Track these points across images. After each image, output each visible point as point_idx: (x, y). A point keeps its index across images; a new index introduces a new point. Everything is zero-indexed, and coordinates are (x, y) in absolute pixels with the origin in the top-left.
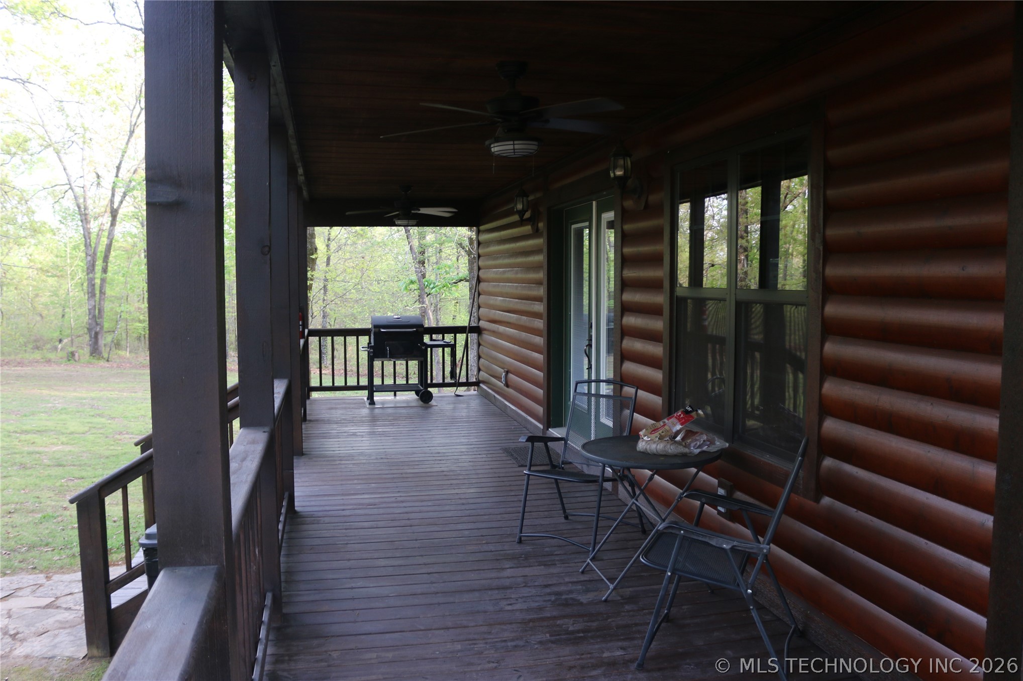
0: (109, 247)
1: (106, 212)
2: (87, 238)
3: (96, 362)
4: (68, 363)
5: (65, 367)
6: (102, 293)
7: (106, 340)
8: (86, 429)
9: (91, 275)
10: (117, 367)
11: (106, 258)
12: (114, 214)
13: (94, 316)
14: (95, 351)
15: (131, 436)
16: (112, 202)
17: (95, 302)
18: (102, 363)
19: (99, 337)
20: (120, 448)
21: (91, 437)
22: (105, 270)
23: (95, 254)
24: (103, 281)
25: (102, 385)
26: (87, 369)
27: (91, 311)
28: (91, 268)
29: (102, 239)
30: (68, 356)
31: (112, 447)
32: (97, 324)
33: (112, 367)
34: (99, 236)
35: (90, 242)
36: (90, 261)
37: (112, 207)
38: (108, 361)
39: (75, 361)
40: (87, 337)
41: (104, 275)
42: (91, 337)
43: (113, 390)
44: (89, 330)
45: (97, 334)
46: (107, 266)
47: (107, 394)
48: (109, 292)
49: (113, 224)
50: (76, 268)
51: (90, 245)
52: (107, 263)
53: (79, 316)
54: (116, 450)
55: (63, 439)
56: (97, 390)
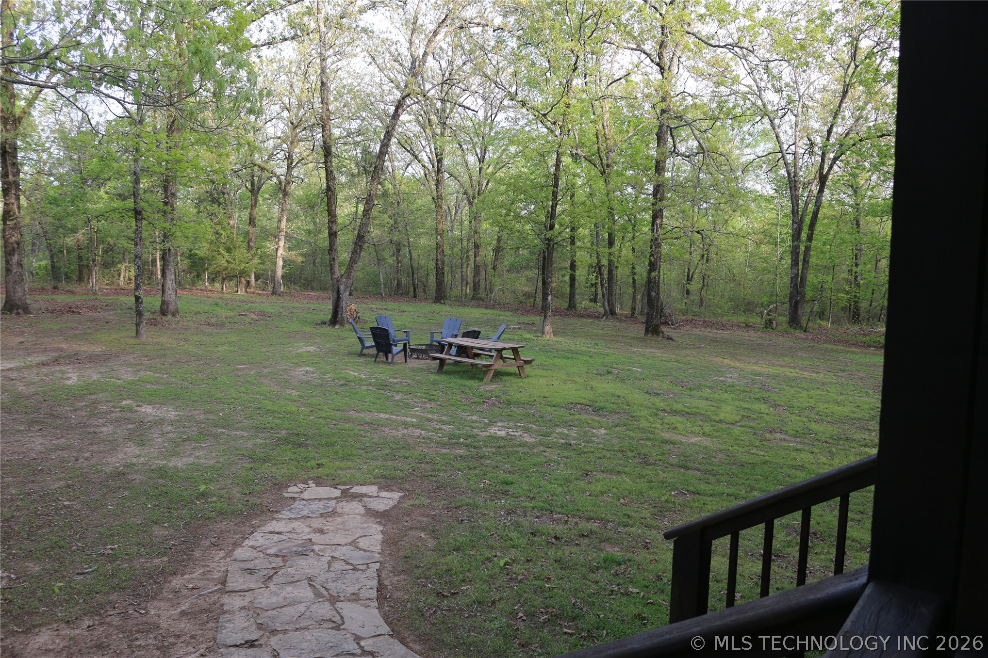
0: (815, 214)
1: (815, 178)
2: (795, 205)
3: (792, 331)
4: (765, 330)
5: (761, 335)
6: (806, 261)
7: (805, 310)
8: (738, 418)
9: (796, 243)
10: (812, 339)
11: (812, 226)
12: (823, 180)
13: (796, 285)
14: (794, 320)
15: (783, 436)
16: (821, 168)
17: (798, 270)
18: (799, 333)
19: (799, 306)
20: (763, 453)
21: (737, 430)
22: (810, 238)
23: (802, 221)
24: (808, 249)
25: (787, 359)
26: (781, 339)
27: (793, 279)
28: (796, 236)
29: (810, 206)
30: (766, 323)
31: (754, 451)
32: (798, 293)
33: (807, 338)
34: (807, 204)
35: (798, 209)
36: (796, 229)
37: (821, 173)
38: (805, 331)
39: (773, 329)
40: (787, 305)
41: (809, 243)
42: (791, 306)
43: (795, 368)
44: (791, 298)
45: (797, 303)
46: (812, 234)
47: (787, 371)
48: (813, 260)
49: (821, 191)
50: (785, 236)
51: (798, 213)
52: (813, 231)
53: (783, 283)
54: (757, 455)
55: (707, 429)
56: (778, 365)
